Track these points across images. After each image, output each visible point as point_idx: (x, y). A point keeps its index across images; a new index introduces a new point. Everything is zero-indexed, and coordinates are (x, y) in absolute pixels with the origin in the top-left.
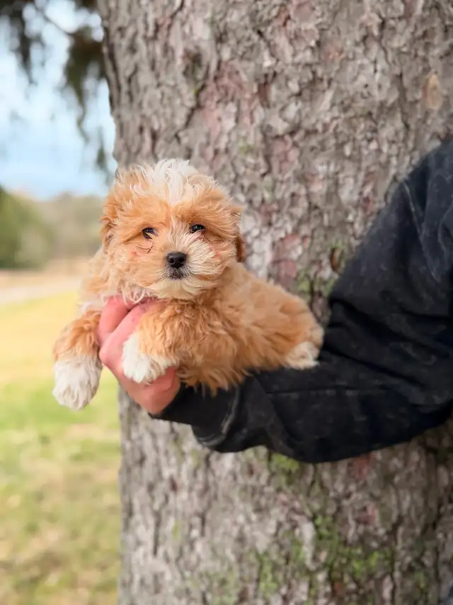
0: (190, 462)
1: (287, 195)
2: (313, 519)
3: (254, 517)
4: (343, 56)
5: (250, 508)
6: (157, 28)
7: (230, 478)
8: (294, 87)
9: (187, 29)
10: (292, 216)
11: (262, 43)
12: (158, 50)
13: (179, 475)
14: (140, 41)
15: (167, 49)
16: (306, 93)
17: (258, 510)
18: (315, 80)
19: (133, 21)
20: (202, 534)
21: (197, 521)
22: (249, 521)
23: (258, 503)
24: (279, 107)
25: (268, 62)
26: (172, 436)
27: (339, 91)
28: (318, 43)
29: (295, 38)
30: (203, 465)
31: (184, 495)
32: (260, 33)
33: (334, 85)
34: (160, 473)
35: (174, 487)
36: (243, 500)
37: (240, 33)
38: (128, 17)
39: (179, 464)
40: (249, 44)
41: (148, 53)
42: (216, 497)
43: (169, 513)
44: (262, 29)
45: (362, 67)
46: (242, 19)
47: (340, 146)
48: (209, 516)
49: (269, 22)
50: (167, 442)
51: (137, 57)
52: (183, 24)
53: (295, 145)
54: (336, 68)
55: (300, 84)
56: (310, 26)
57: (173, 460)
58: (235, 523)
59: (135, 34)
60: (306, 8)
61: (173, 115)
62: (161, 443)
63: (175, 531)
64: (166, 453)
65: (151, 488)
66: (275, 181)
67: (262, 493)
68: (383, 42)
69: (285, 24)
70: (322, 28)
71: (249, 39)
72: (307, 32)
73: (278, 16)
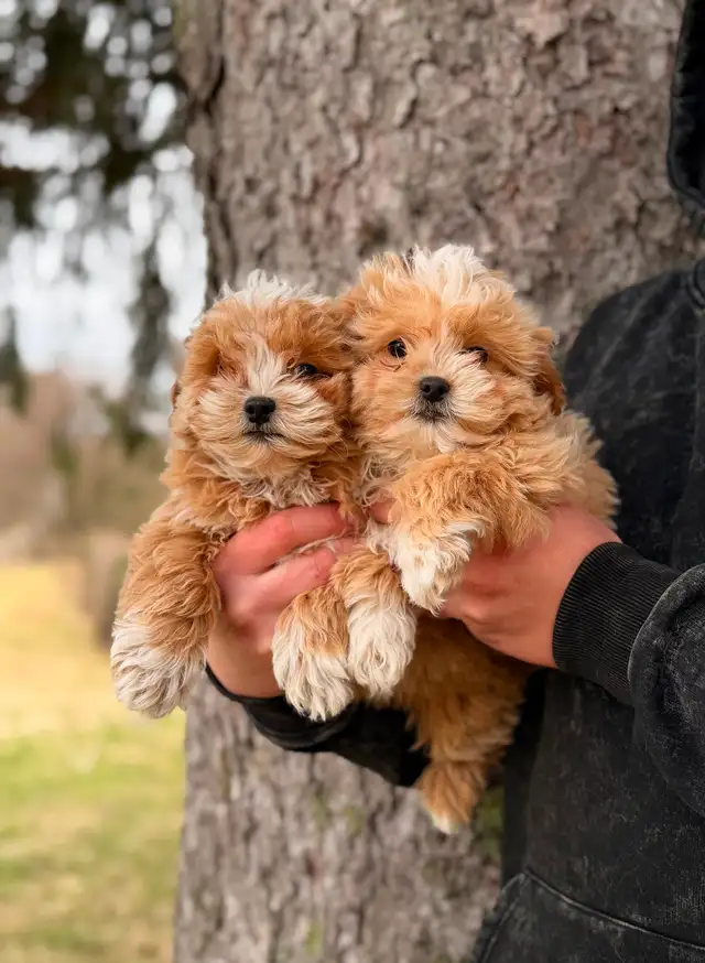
0: (341, 827)
3: (446, 906)
4: (589, 246)
5: (440, 893)
6: (317, 185)
7: (409, 848)
8: (524, 281)
9: (364, 192)
11: (480, 222)
12: (317, 217)
13: (320, 849)
14: (283, 201)
15: (330, 217)
16: (540, 292)
17: (453, 894)
18: (553, 276)
19: (274, 173)
20: (359, 940)
21: (351, 919)
22: (437, 912)
23: (453, 884)
25: (487, 247)
26: (313, 789)
27: (582, 293)
28: (559, 228)
29: (528, 217)
30: (365, 830)
31: (328, 881)
32: (478, 209)
33: (577, 283)
34: (285, 849)
35: (311, 869)
36: (430, 881)
37: (449, 205)
38: (264, 166)
39: (321, 830)
40: (459, 220)
41: (299, 221)
42: (384, 881)
43: (298, 912)
44: (482, 203)
45: (613, 262)
46: (453, 185)
48: (370, 912)
49: (491, 194)
50: (301, 798)
51: (277, 223)
52: (359, 185)
54: (579, 260)
55: (533, 279)
56: (546, 202)
57: (311, 826)
58: (414, 918)
59: (277, 191)
60: (542, 180)
62: (290, 801)
63: (311, 936)
64: (299, 816)
65: (266, 875)
67: (460, 868)
68: (642, 230)
69: (512, 198)
70: (563, 208)
71: (461, 214)
72: (543, 210)
73: (503, 187)
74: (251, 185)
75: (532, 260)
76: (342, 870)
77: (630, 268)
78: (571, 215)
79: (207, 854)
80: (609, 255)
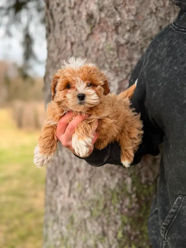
1: (124, 65)
2: (131, 176)
3: (110, 178)
4: (144, 18)
5: (108, 175)
6: (75, 4)
8: (128, 28)
9: (87, 6)
10: (125, 73)
11: (117, 12)
12: (75, 12)
13: (80, 166)
14: (67, 9)
15: (79, 12)
16: (132, 30)
17: (112, 175)
18: (135, 26)
19: (64, 1)
20: (90, 186)
21: (88, 182)
22: (108, 179)
23: (111, 173)
24: (122, 35)
25: (118, 19)
27: (142, 31)
28: (136, 14)
29: (129, 11)
31: (82, 173)
32: (116, 9)
33: (141, 28)
34: (72, 167)
35: (78, 170)
36: (106, 172)
37: (109, 8)
40: (112, 12)
41: (71, 13)
42: (95, 173)
43: (75, 180)
44: (117, 7)
45: (150, 23)
46: (110, 3)
47: (142, 49)
48: (92, 179)
49: (119, 5)
51: (65, 14)
52: (86, 3)
53: (127, 48)
54: (141, 22)
55: (130, 27)
56: (133, 7)
58: (103, 180)
59: (65, 6)
60: (132, 1)
61: (81, 36)
63: (78, 186)
65: (68, 172)
66: (120, 60)
68: (157, 15)
69: (125, 6)
70: (137, 9)
71: (112, 10)
72: (132, 9)
73: (122, 3)
74: (58, 5)
75: (130, 22)
76: (86, 170)
77: (154, 24)
78: (139, 11)
79: (53, 169)
80: (149, 20)
